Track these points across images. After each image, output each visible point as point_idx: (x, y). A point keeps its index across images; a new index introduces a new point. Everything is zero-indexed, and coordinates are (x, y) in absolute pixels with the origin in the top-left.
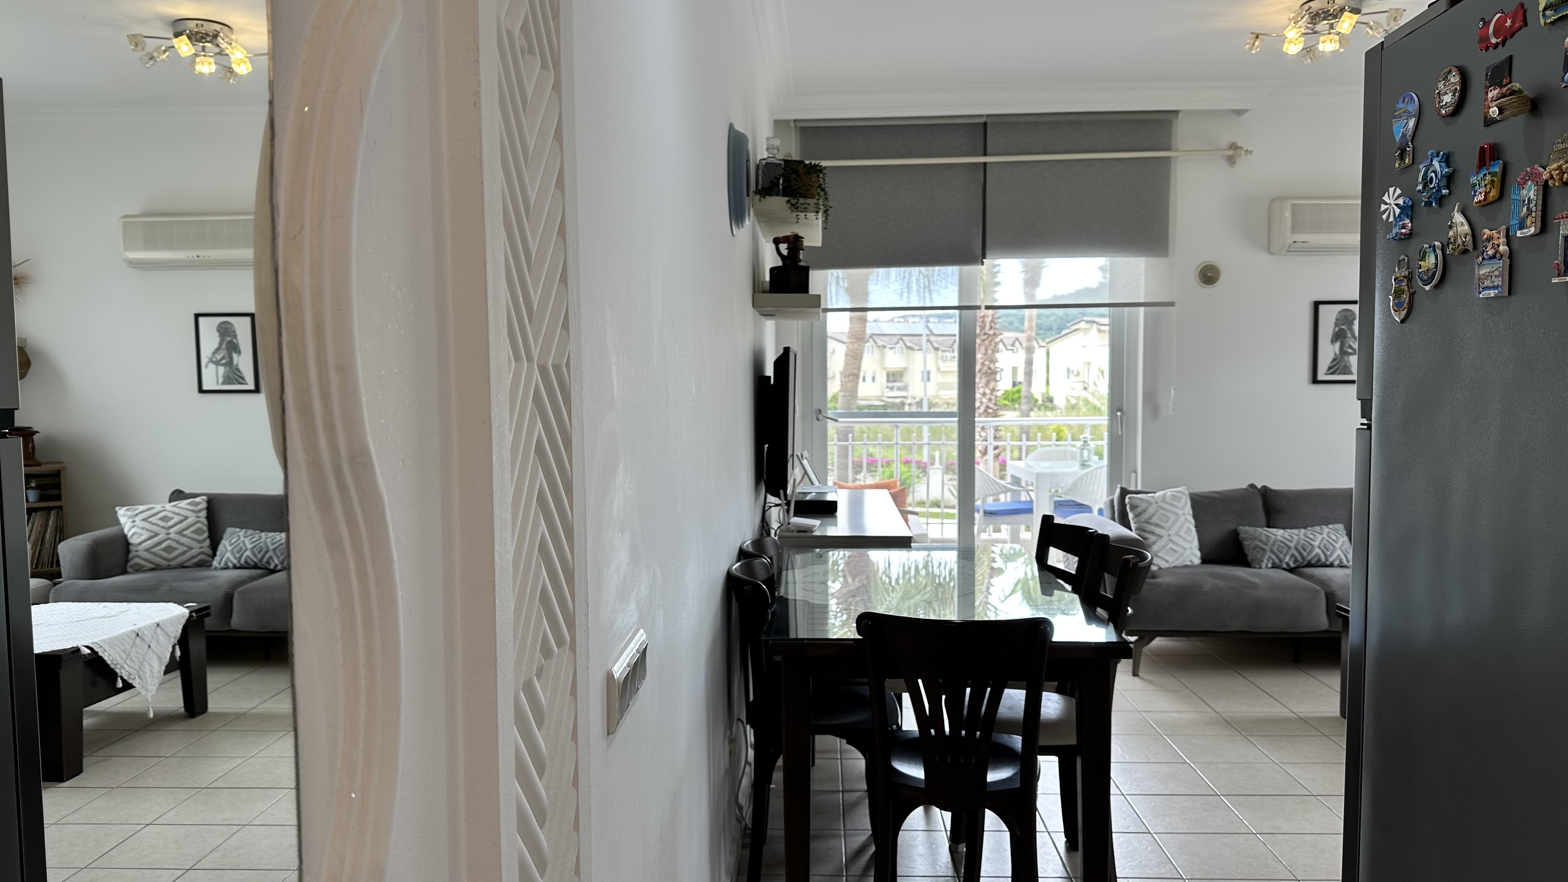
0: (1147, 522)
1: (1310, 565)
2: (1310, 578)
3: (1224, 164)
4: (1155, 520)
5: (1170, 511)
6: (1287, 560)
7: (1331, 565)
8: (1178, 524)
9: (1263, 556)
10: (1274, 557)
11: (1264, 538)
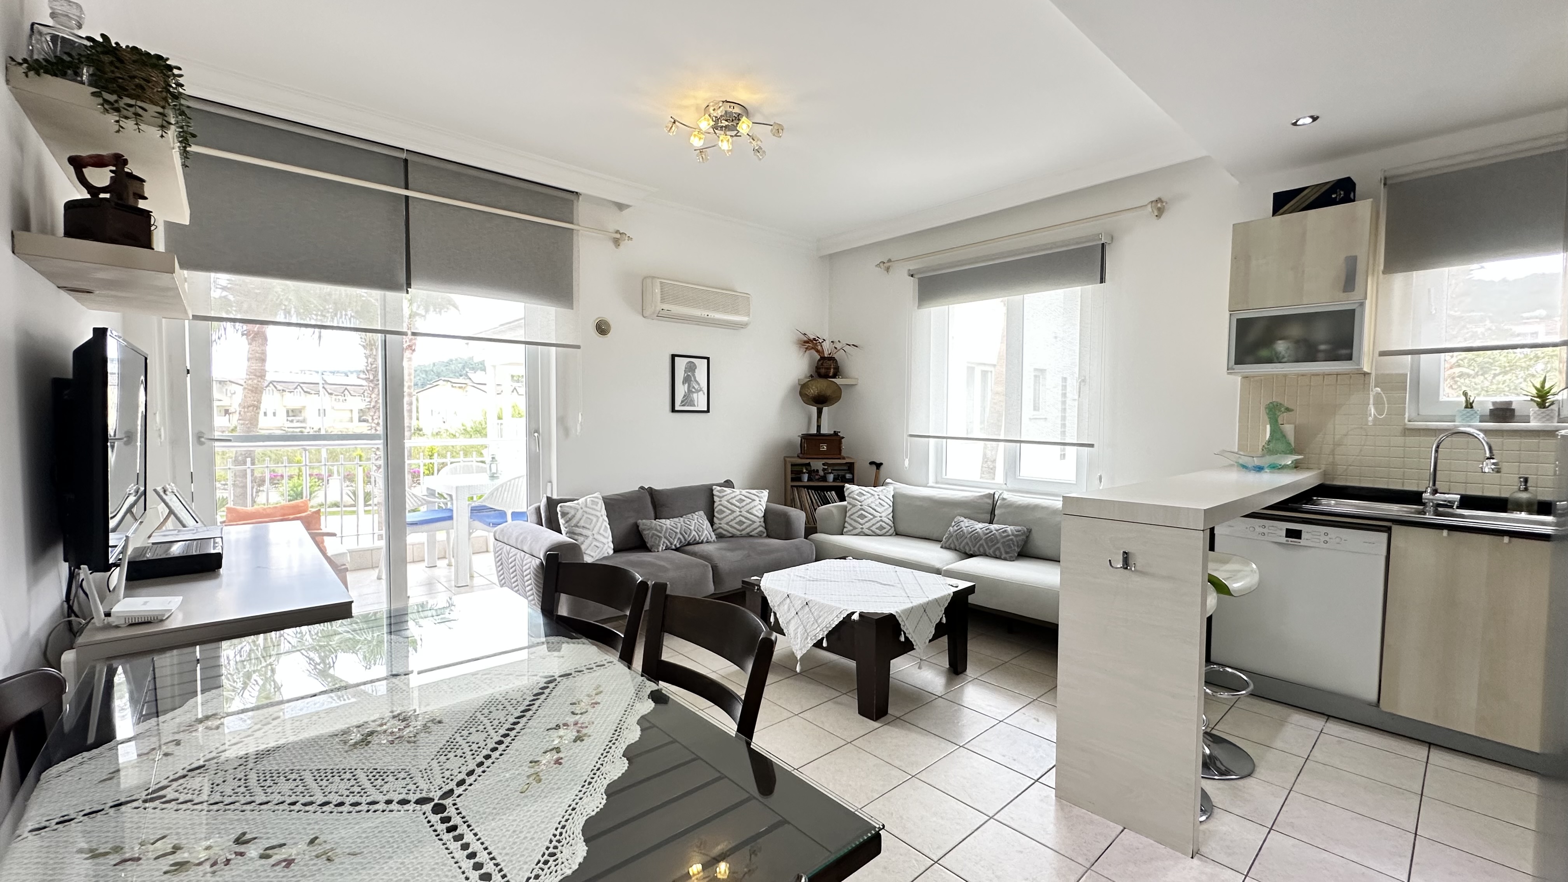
0: (576, 526)
1: (689, 544)
2: (694, 554)
3: (611, 245)
4: (582, 523)
5: (592, 515)
6: (675, 542)
7: (702, 542)
8: (599, 524)
9: (659, 542)
10: (667, 542)
11: (658, 528)
